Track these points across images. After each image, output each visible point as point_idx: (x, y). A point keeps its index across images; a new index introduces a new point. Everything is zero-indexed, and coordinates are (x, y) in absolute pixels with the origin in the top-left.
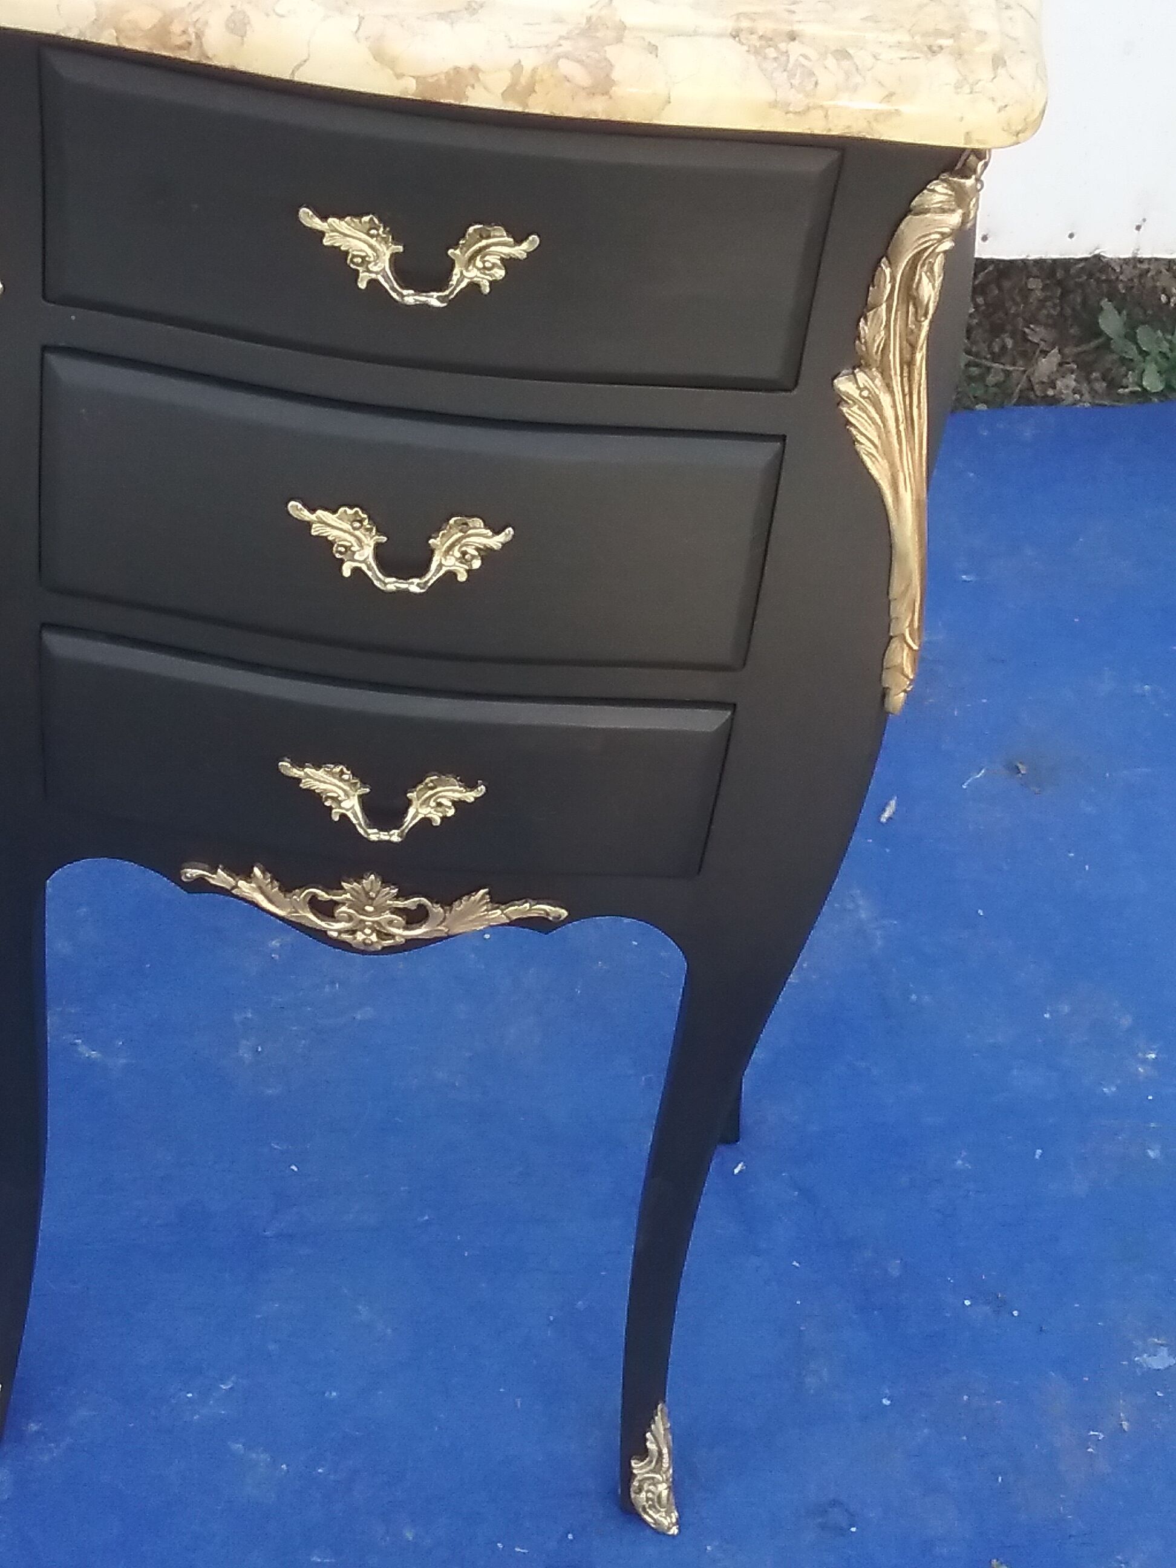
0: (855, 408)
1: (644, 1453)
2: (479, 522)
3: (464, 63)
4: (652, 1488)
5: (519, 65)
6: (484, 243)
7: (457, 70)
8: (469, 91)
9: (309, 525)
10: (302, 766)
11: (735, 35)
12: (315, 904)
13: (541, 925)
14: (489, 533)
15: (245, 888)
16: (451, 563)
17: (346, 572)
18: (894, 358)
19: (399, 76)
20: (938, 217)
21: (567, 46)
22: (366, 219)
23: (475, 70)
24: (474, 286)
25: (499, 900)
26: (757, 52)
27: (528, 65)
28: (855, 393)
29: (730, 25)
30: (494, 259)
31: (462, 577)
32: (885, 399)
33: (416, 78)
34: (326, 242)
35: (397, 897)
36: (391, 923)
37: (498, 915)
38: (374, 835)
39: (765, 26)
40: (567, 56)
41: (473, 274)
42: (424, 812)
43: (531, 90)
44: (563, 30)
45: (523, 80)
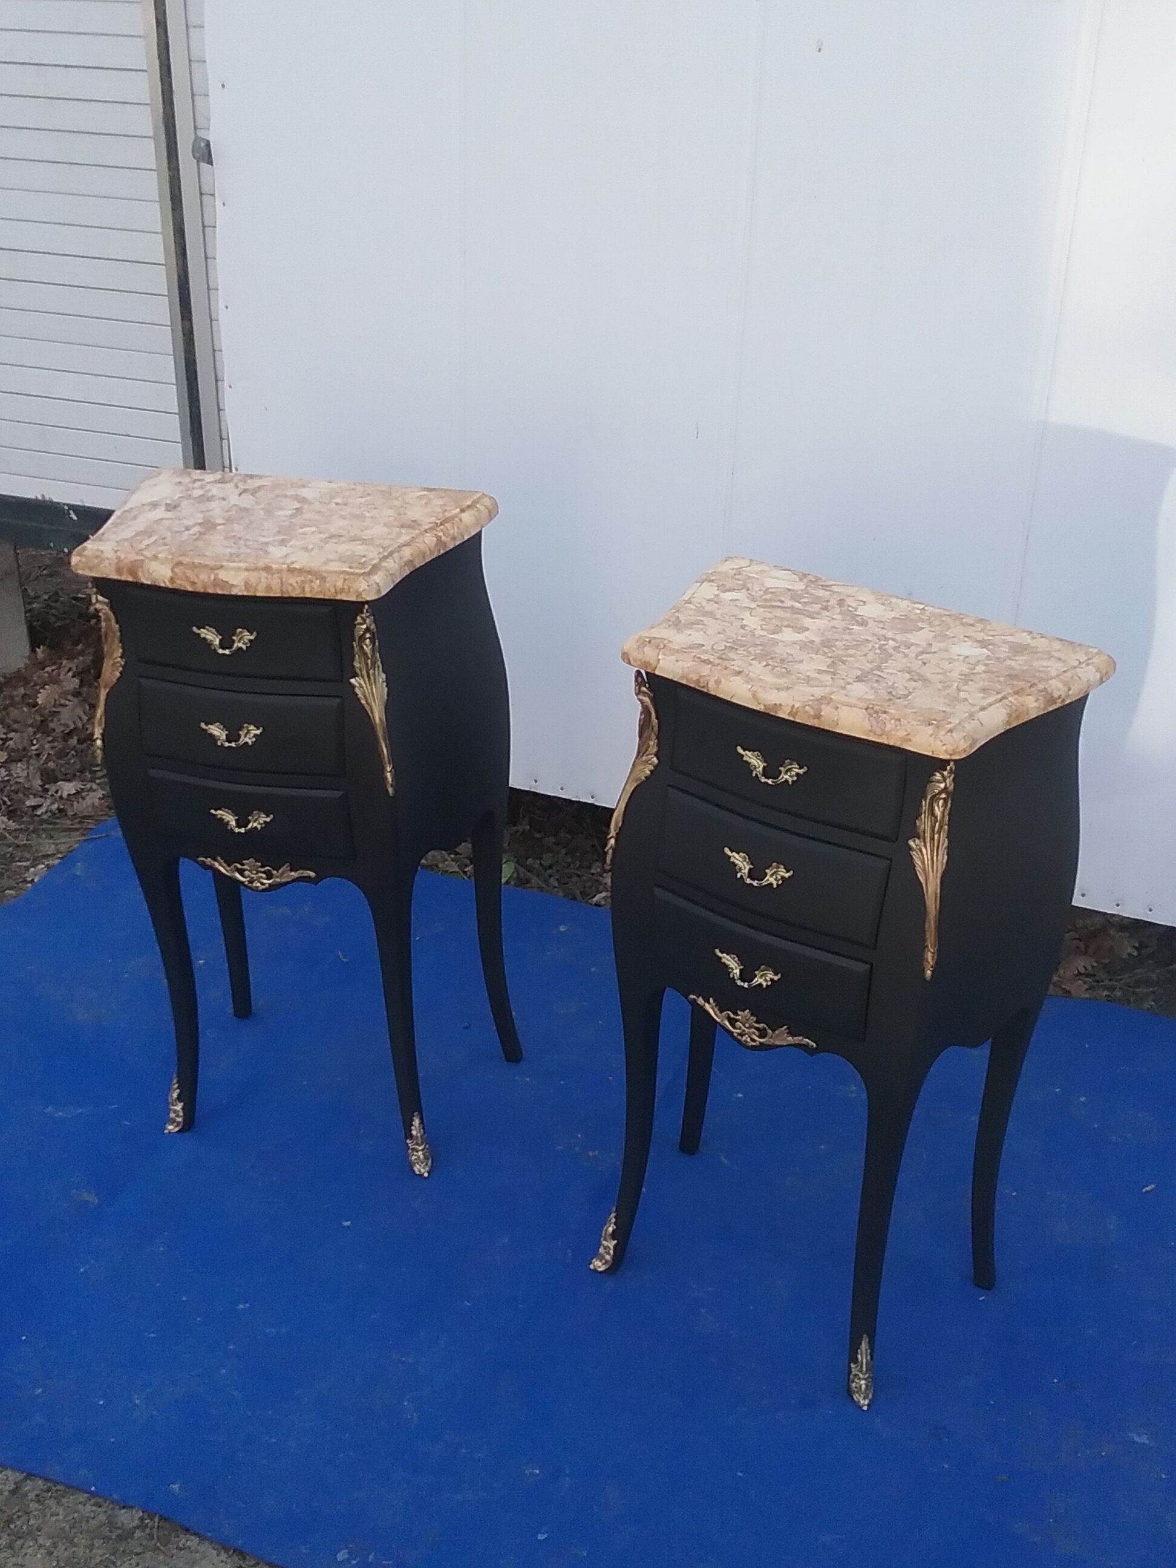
0: (914, 853)
1: (856, 1361)
2: (782, 867)
3: (778, 703)
4: (858, 1381)
5: (793, 706)
6: (790, 767)
7: (775, 704)
8: (779, 712)
9: (730, 857)
10: (722, 953)
11: (867, 709)
12: (729, 1019)
13: (805, 1047)
14: (785, 871)
15: (707, 1007)
16: (772, 880)
17: (739, 876)
18: (928, 836)
19: (759, 704)
20: (937, 784)
21: (810, 703)
22: (756, 753)
23: (780, 705)
24: (786, 781)
25: (791, 1033)
26: (871, 715)
27: (796, 706)
28: (914, 846)
29: (866, 706)
30: (793, 773)
31: (775, 886)
32: (924, 851)
33: (765, 706)
34: (744, 759)
35: (756, 1022)
36: (754, 1033)
37: (790, 1039)
38: (739, 983)
39: (877, 708)
40: (809, 705)
41: (786, 777)
42: (760, 981)
43: (796, 714)
44: (812, 698)
45: (794, 710)
